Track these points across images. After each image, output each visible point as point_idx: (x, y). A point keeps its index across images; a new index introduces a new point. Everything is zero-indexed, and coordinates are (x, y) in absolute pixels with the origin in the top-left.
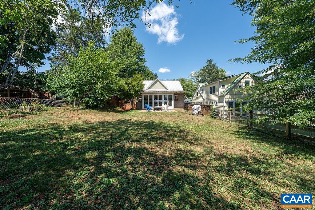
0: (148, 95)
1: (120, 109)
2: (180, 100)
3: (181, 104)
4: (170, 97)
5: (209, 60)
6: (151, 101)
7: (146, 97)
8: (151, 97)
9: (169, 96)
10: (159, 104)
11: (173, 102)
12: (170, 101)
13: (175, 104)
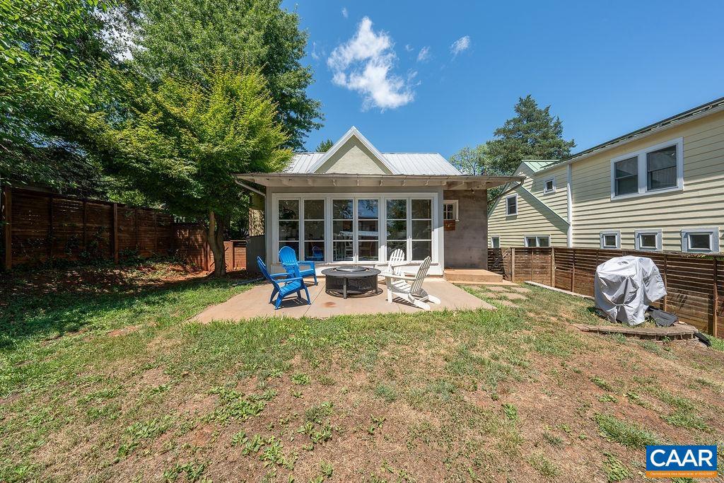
0: (302, 198)
1: (164, 272)
2: (465, 228)
3: (470, 248)
4: (423, 208)
5: (524, 98)
6: (315, 231)
7: (288, 212)
8: (315, 209)
9: (415, 203)
10: (362, 245)
11: (437, 237)
12: (423, 231)
13: (447, 248)
